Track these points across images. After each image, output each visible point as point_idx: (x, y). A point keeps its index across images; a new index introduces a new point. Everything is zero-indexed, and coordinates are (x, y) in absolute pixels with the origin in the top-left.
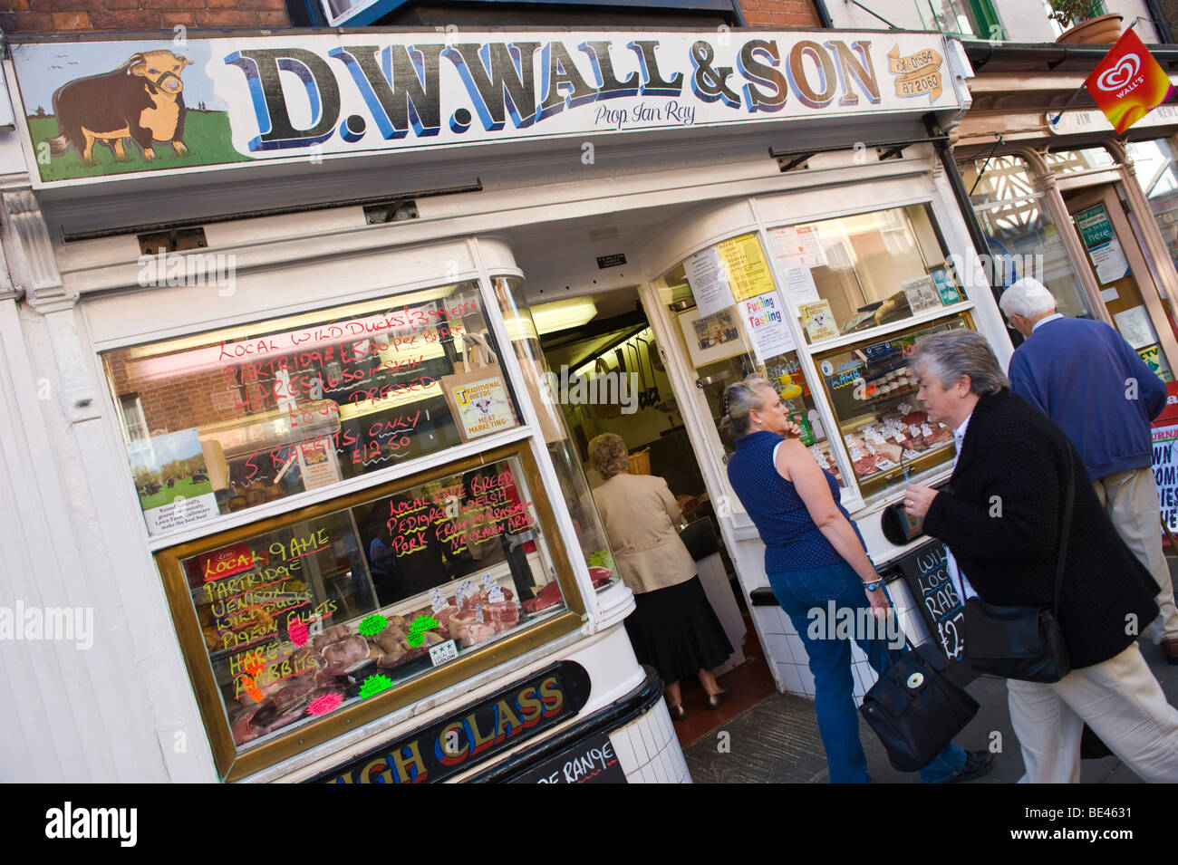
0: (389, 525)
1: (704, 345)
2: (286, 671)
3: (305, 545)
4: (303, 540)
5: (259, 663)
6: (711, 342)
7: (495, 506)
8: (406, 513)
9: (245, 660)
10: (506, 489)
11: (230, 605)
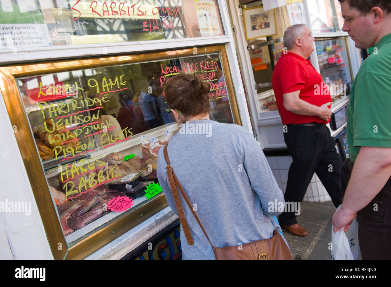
0: (161, 81)
1: (254, 28)
2: (102, 179)
3: (112, 84)
4: (110, 80)
5: (82, 173)
6: (257, 27)
7: (211, 81)
8: (170, 75)
9: (71, 170)
10: (215, 72)
11: (59, 124)
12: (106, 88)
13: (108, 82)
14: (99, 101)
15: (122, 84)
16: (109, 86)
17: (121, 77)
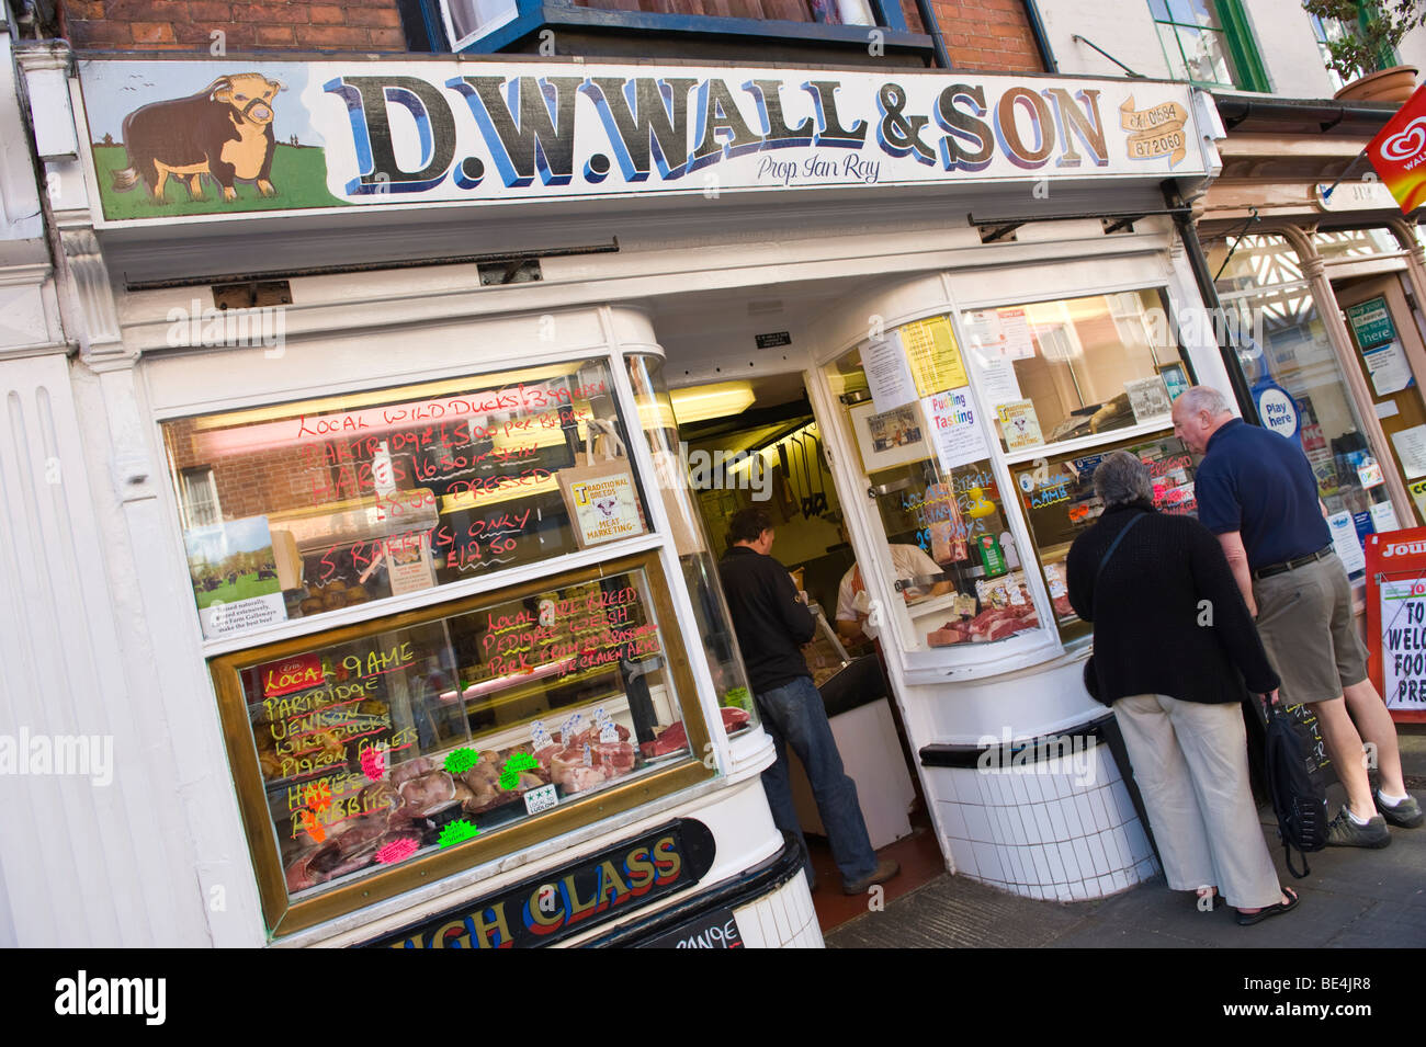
0: (485, 642)
1: (880, 446)
2: (354, 808)
3: (385, 660)
4: (383, 655)
5: (323, 797)
6: (888, 444)
7: (613, 627)
8: (507, 630)
9: (306, 793)
11: (293, 727)
12: (374, 667)
13: (379, 658)
14: (361, 689)
15: (404, 658)
16: (380, 665)
17: (403, 647)
